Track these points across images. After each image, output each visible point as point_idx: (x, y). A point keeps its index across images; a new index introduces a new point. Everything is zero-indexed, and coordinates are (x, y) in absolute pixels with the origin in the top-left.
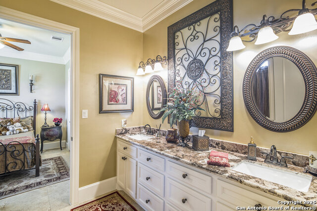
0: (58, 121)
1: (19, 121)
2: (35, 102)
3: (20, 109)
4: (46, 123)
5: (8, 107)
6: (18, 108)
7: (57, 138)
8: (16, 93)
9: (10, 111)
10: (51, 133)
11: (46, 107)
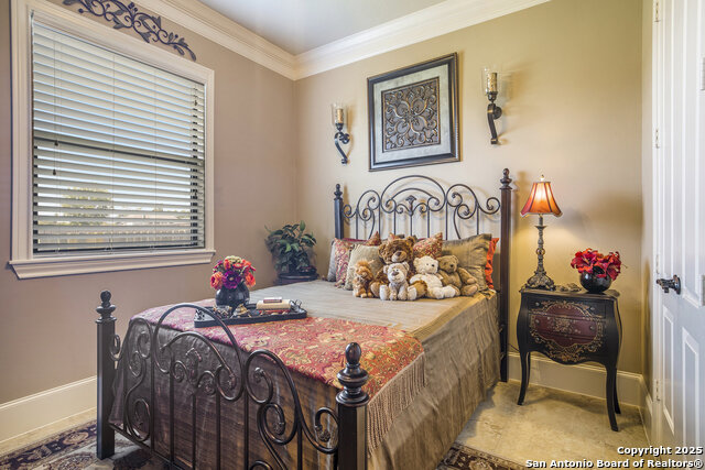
0: (597, 270)
1: (437, 250)
2: (506, 181)
3: (462, 210)
4: (541, 271)
5: (432, 203)
6: (456, 204)
7: (587, 357)
8: (452, 156)
9: (438, 214)
10: (564, 322)
11: (540, 195)
